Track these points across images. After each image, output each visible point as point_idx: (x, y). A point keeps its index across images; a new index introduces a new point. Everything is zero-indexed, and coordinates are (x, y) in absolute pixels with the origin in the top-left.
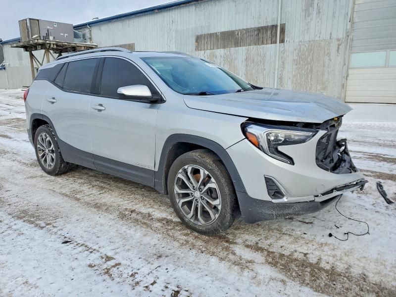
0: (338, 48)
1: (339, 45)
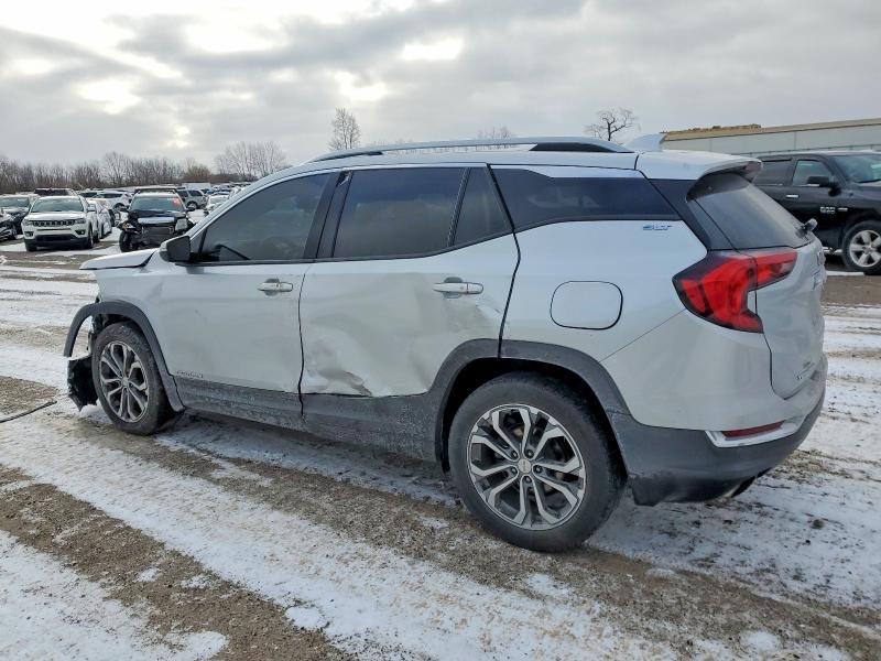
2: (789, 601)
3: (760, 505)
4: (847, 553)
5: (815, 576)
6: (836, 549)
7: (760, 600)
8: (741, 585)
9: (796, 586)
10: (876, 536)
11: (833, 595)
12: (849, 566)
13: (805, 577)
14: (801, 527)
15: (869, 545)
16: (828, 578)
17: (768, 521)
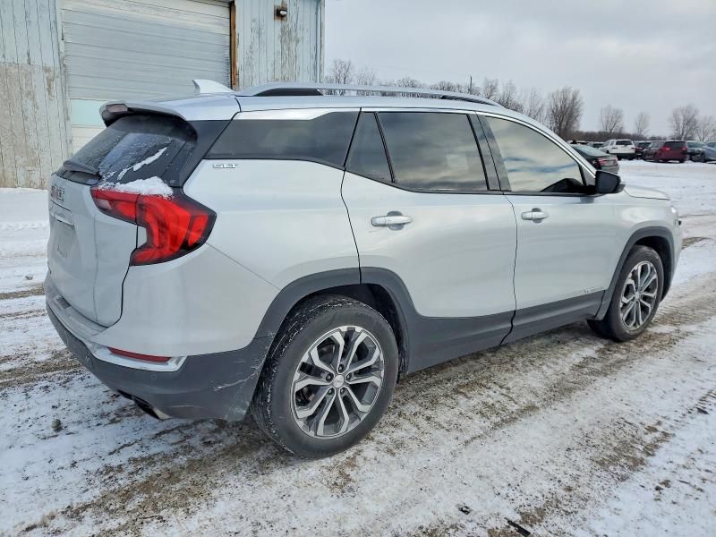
0: (49, 86)
1: (50, 81)
2: (42, 375)
3: (113, 421)
4: (24, 417)
5: (36, 394)
6: (32, 415)
7: (56, 369)
8: (72, 370)
9: (44, 383)
10: (7, 443)
11: (21, 389)
12: (18, 409)
13: (42, 390)
14: (68, 419)
15: (10, 430)
16: (28, 397)
17: (94, 411)
